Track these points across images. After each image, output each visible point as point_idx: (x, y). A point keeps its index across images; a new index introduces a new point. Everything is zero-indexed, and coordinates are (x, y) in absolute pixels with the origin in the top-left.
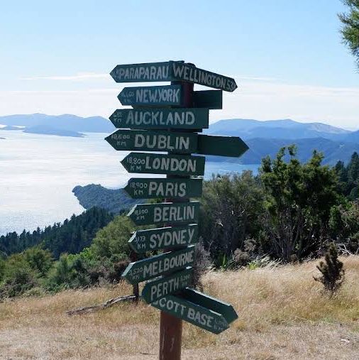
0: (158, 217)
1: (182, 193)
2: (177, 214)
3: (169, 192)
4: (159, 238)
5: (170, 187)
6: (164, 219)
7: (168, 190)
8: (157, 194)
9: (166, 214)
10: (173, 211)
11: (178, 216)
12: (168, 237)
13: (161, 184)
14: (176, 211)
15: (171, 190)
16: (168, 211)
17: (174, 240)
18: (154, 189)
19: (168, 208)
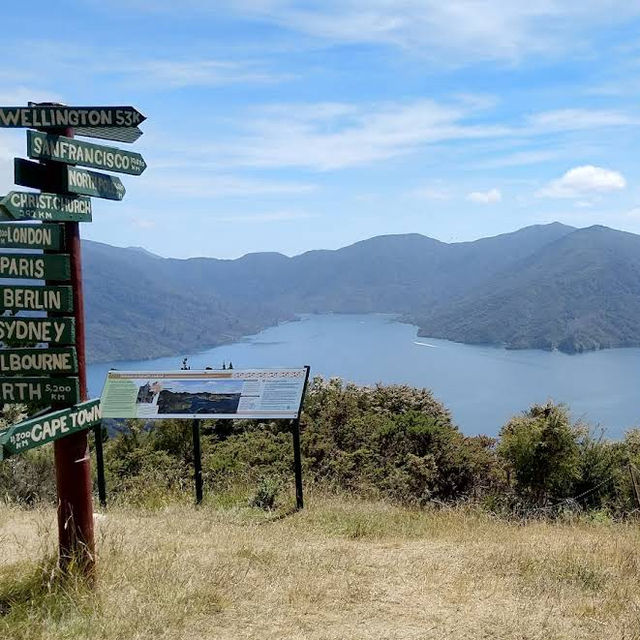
0: (9, 301)
1: (39, 272)
2: (34, 300)
3: (23, 271)
4: (8, 326)
5: (24, 264)
6: (18, 305)
7: (22, 268)
8: (10, 272)
9: (20, 298)
10: (29, 295)
11: (37, 302)
12: (22, 329)
13: (14, 260)
14: (33, 296)
15: (25, 268)
16: (22, 295)
17: (31, 333)
18: (6, 266)
19: (21, 291)
